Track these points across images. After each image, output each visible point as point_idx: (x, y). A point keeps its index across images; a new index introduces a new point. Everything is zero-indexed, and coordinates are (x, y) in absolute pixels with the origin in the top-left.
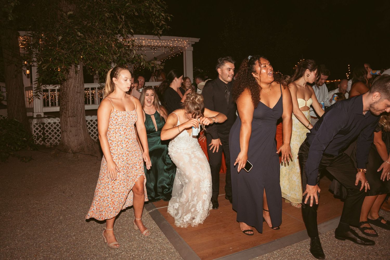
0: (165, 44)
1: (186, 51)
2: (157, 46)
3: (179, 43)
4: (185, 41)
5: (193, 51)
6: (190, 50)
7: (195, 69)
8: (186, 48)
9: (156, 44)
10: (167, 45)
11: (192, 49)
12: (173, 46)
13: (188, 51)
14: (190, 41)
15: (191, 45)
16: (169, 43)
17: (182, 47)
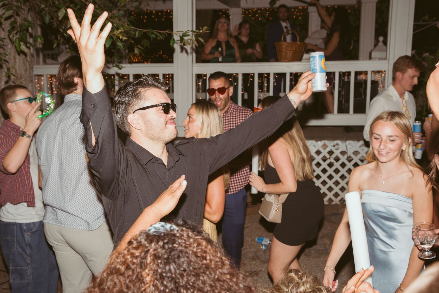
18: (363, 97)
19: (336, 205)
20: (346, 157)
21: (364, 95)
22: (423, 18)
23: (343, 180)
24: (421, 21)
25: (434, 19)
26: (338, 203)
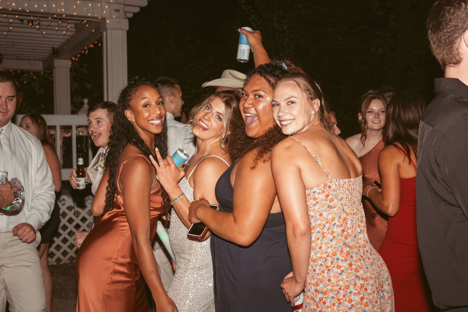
0: (43, 8)
1: (109, 31)
2: (15, 12)
3: (87, 6)
4: (103, 3)
5: (128, 32)
6: (120, 29)
7: (135, 80)
8: (108, 21)
9: (14, 4)
10: (47, 11)
11: (126, 25)
12: (67, 15)
13: (113, 31)
14: (121, 4)
15: (122, 12)
16: (54, 6)
17: (97, 18)
18: (85, 151)
19: (65, 264)
20: (73, 212)
21: (86, 150)
22: (135, 78)
23: (71, 236)
24: (133, 80)
25: (144, 79)
26: (67, 262)
